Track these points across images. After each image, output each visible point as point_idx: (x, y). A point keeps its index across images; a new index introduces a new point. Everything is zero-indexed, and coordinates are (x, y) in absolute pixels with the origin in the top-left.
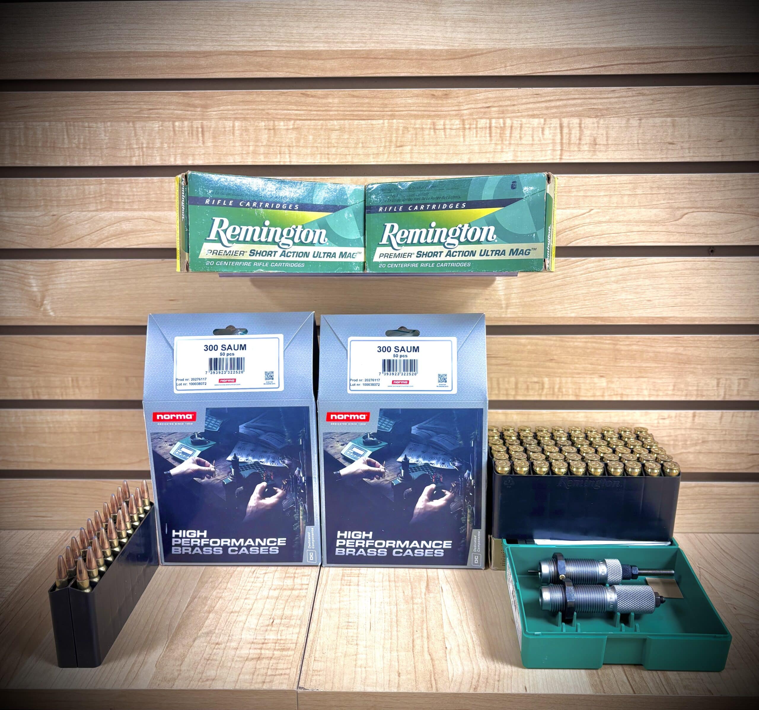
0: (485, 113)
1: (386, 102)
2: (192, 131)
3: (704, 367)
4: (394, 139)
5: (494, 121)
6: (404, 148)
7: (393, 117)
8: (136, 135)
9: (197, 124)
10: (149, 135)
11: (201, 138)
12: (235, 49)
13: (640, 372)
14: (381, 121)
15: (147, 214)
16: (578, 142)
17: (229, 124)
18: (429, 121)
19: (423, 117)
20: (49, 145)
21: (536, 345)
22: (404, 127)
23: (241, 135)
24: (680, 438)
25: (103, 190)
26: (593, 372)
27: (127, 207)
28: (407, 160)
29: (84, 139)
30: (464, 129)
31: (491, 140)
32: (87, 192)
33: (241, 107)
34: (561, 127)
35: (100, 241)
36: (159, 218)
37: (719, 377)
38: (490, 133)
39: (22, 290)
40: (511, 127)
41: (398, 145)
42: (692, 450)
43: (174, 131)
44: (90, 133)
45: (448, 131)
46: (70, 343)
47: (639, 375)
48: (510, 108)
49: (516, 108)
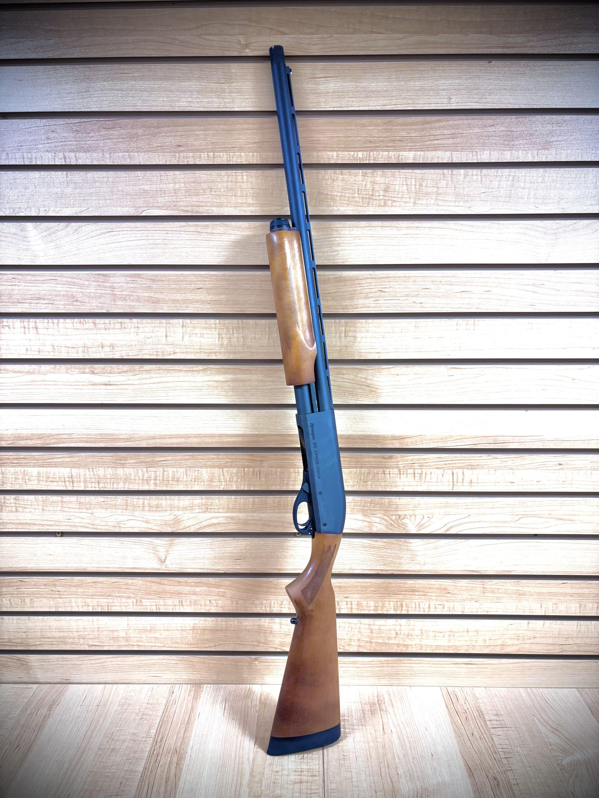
0: (411, 466)
1: (359, 460)
2: (254, 473)
3: (533, 597)
4: (362, 478)
5: (416, 471)
6: (368, 483)
7: (362, 467)
8: (223, 475)
9: (257, 469)
10: (231, 475)
11: (258, 477)
12: (279, 433)
13: (498, 599)
14: (356, 469)
15: (227, 515)
16: (462, 481)
17: (274, 470)
18: (381, 470)
19: (378, 467)
20: (175, 479)
21: (440, 585)
22: (368, 473)
23: (280, 475)
24: (521, 635)
25: (203, 502)
26: (472, 599)
27: (216, 511)
28: (369, 489)
29: (195, 477)
30: (400, 474)
31: (415, 480)
32: (194, 503)
33: (280, 462)
34: (453, 474)
35: (200, 528)
36: (233, 516)
37: (541, 602)
38: (414, 476)
39: (154, 553)
40: (426, 473)
41: (365, 481)
42: (528, 642)
43: (244, 473)
44: (198, 473)
45: (391, 475)
46: (180, 582)
47: (497, 601)
48: (425, 464)
49: (428, 464)
